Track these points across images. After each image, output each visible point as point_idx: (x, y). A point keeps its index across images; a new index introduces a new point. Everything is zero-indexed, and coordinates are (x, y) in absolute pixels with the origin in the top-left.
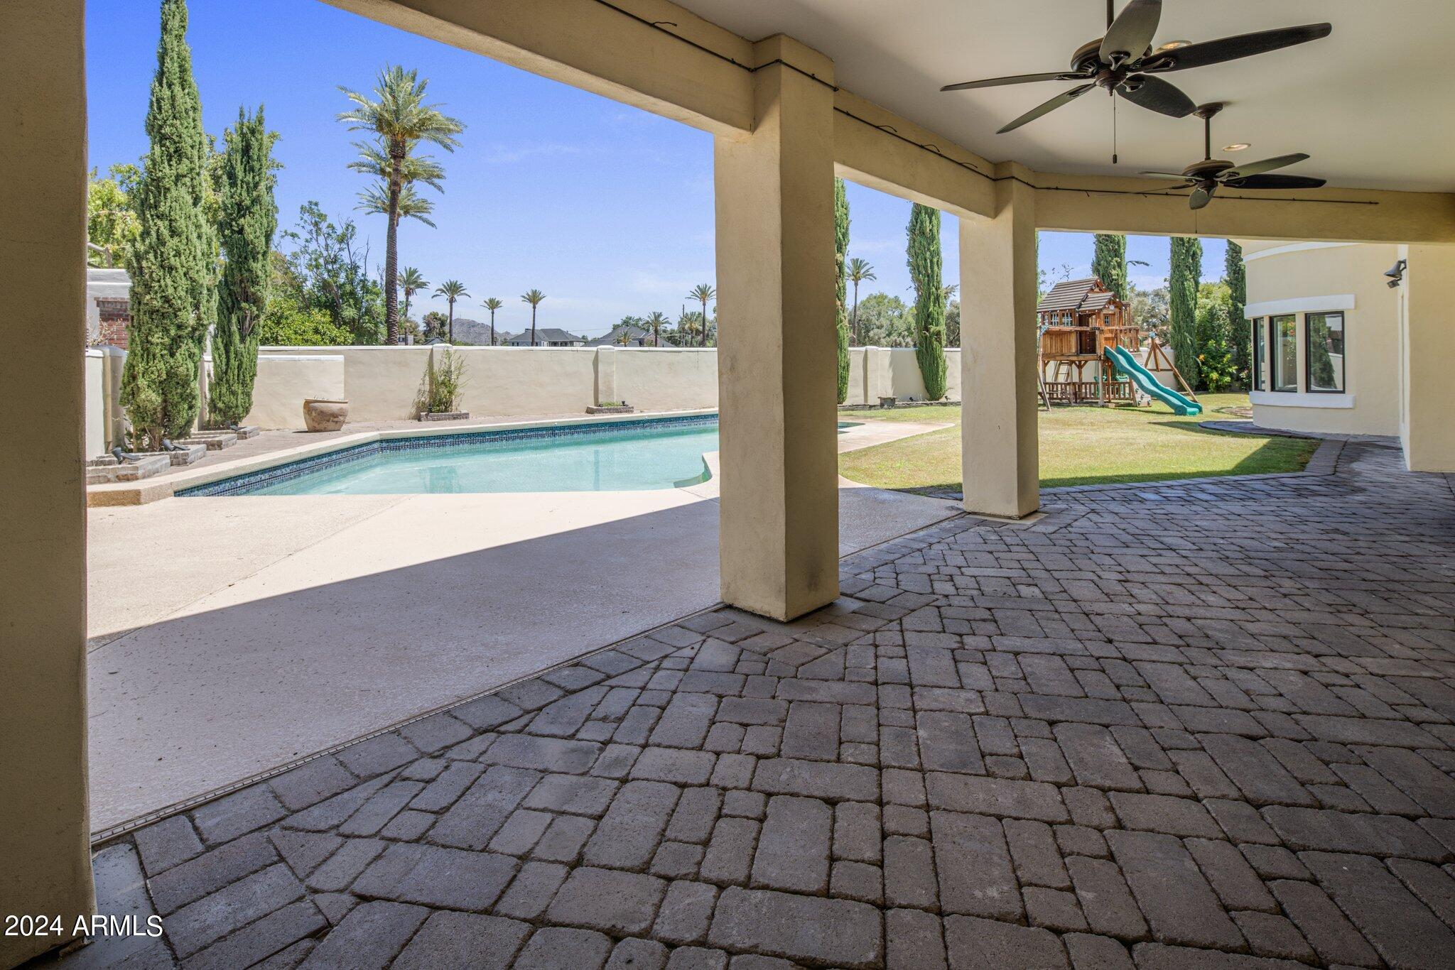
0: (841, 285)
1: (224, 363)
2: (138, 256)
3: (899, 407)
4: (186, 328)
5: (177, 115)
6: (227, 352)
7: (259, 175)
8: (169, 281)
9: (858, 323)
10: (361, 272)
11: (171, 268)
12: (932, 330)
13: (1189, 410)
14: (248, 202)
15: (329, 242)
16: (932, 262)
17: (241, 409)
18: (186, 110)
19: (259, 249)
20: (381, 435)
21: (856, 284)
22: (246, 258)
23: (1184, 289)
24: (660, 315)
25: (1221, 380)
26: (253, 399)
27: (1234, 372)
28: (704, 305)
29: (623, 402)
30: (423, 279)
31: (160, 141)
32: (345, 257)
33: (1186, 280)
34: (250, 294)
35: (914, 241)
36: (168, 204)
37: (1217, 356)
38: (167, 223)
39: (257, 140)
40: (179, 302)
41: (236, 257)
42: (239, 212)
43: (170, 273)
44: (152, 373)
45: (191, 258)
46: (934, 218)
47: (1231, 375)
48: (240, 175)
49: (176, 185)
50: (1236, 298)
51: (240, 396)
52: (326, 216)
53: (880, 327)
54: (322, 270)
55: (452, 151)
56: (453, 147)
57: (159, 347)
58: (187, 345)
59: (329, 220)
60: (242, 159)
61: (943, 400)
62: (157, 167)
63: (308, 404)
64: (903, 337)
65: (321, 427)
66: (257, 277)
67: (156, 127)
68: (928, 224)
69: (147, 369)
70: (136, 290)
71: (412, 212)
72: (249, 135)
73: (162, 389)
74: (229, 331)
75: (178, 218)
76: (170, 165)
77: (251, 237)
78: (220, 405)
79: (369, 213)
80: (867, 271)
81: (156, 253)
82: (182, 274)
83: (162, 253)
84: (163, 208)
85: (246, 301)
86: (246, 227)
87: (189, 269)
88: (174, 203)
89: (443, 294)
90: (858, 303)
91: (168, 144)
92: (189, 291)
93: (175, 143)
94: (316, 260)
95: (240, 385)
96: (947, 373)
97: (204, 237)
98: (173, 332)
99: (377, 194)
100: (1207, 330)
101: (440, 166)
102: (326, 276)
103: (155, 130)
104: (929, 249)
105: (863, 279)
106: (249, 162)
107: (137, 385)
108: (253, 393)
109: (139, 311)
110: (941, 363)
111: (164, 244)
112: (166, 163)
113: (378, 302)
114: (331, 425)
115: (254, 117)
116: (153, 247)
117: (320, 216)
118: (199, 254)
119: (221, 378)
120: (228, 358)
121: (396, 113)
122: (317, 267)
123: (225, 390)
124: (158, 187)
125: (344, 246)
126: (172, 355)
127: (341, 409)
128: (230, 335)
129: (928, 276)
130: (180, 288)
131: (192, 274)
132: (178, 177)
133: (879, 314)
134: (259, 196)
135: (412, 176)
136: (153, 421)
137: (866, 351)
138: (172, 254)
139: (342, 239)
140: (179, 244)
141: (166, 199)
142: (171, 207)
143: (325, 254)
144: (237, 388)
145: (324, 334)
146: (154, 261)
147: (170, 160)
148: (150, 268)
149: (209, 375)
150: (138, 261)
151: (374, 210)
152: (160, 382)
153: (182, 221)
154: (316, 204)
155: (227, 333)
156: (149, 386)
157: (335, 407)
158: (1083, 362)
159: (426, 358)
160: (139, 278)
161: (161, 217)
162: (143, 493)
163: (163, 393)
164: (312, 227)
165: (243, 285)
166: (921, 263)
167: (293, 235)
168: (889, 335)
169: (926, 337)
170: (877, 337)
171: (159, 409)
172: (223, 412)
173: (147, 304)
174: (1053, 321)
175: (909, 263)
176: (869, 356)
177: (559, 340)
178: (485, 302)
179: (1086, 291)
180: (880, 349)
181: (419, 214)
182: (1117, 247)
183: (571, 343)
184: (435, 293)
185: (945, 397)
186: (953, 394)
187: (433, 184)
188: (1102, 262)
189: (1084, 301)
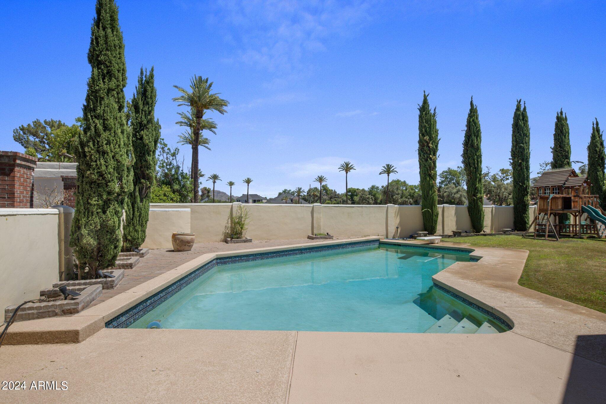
0: (435, 173)
1: (131, 214)
2: (83, 145)
3: (463, 236)
4: (114, 194)
5: (109, 48)
6: (133, 207)
7: (151, 107)
8: (102, 161)
9: (388, 192)
10: (181, 169)
11: (104, 153)
14: (145, 122)
15: (168, 156)
16: (477, 161)
17: (140, 240)
18: (115, 45)
19: (151, 149)
20: (217, 255)
21: (388, 176)
22: (144, 154)
24: (301, 189)
26: (147, 234)
28: (321, 184)
29: (327, 233)
30: (203, 173)
31: (98, 65)
32: (174, 162)
34: (145, 174)
35: (467, 150)
36: (103, 108)
38: (101, 121)
39: (150, 87)
40: (109, 176)
41: (139, 153)
42: (140, 128)
43: (103, 156)
44: (91, 225)
45: (117, 146)
46: (478, 138)
48: (141, 107)
49: (108, 95)
51: (140, 233)
52: (167, 145)
54: (165, 169)
55: (223, 114)
57: (96, 207)
58: (114, 206)
59: (168, 147)
60: (142, 98)
61: (482, 232)
62: (95, 83)
63: (174, 236)
65: (181, 248)
66: (150, 165)
67: (95, 56)
69: (87, 222)
70: (81, 167)
71: (201, 144)
72: (146, 84)
73: (98, 236)
74: (134, 196)
75: (108, 117)
76: (104, 82)
77: (147, 141)
78: (129, 238)
79: (183, 145)
80: (393, 169)
81: (94, 142)
82: (111, 157)
83: (98, 142)
84: (99, 111)
85: (144, 179)
86: (144, 136)
87: (116, 153)
88: (106, 108)
89: (211, 179)
91: (102, 67)
92: (116, 169)
93: (107, 67)
94: (163, 164)
95: (140, 226)
97: (125, 133)
98: (105, 197)
99: (187, 136)
101: (215, 123)
102: (166, 171)
103: (94, 58)
104: (476, 154)
106: (145, 99)
107: (81, 233)
108: (147, 230)
109: (83, 182)
110: (482, 213)
111: (99, 136)
112: (101, 80)
113: (188, 182)
114: (186, 248)
115: (148, 74)
116: (92, 138)
117: (165, 145)
118: (122, 144)
119: (130, 222)
120: (134, 210)
121: (199, 97)
122: (163, 167)
123: (132, 229)
124: (96, 97)
125: (174, 158)
126: (104, 212)
127: (192, 239)
128: (135, 198)
130: (110, 166)
131: (118, 157)
132: (109, 90)
134: (151, 119)
135: (204, 127)
136: (91, 258)
137: (444, 207)
138: (105, 142)
139: (174, 155)
140: (109, 136)
141: (101, 105)
142: (104, 111)
143: (166, 161)
144: (138, 228)
145: (168, 196)
146: (93, 147)
147: (103, 79)
148: (90, 152)
149: (123, 220)
150: (83, 148)
151: (185, 143)
152: (96, 231)
153: (112, 120)
154: (163, 139)
155: (133, 197)
156: (89, 234)
157: (189, 238)
159: (229, 210)
160: (83, 159)
161: (98, 117)
162: (81, 333)
163: (98, 239)
164: (161, 150)
165: (142, 169)
166: (471, 161)
169: (474, 200)
171: (95, 249)
172: (131, 242)
173: (88, 177)
174: (546, 192)
176: (445, 209)
177: (257, 199)
178: (228, 183)
179: (567, 176)
180: (450, 206)
181: (204, 145)
182: (567, 154)
183: (262, 200)
184: (208, 179)
185: (484, 231)
186: (487, 229)
187: (212, 131)
188: (558, 162)
189: (566, 181)
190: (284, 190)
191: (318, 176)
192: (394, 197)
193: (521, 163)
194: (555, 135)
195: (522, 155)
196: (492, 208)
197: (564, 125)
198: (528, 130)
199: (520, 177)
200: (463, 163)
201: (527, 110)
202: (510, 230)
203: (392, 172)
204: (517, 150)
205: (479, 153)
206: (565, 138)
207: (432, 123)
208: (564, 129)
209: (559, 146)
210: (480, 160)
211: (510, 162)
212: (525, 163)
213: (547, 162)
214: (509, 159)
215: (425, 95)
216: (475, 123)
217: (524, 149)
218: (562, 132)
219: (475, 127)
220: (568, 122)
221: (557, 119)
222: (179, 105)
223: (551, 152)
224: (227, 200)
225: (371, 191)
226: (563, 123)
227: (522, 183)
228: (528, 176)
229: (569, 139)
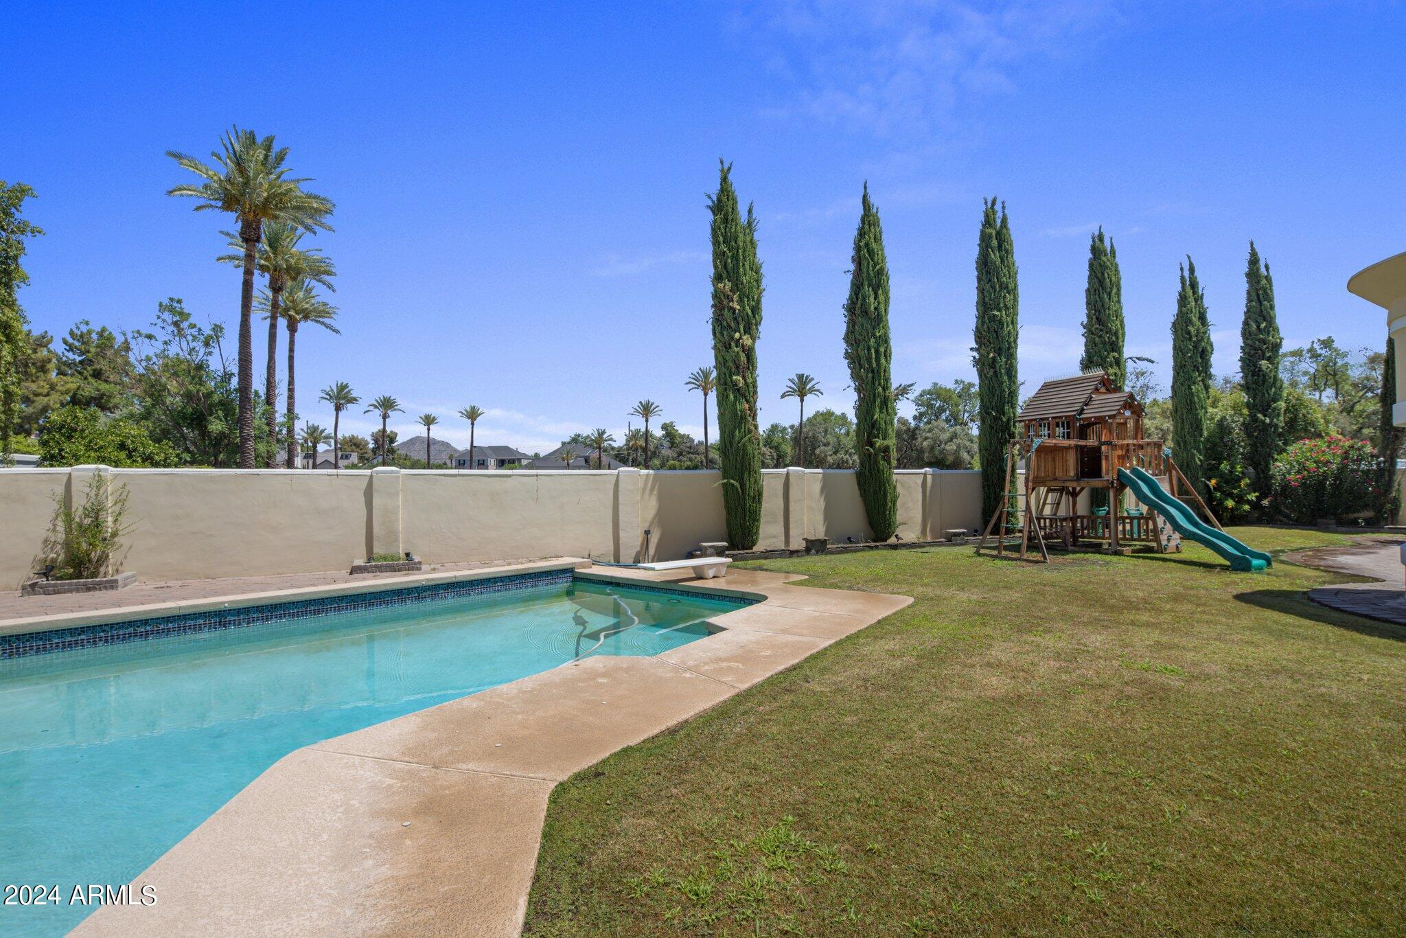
0: (749, 380)
3: (832, 552)
9: (804, 440)
12: (877, 445)
13: (1255, 562)
15: (194, 345)
16: (877, 351)
21: (802, 401)
23: (1192, 394)
24: (604, 432)
25: (1237, 509)
27: (1254, 498)
28: (647, 421)
29: (408, 554)
30: (354, 394)
33: (1194, 383)
35: (854, 324)
37: (1230, 480)
46: (880, 292)
47: (1248, 502)
50: (1255, 405)
52: (189, 314)
53: (827, 444)
55: (315, 233)
56: (317, 228)
59: (193, 319)
61: (893, 540)
64: (850, 455)
68: (872, 299)
71: (312, 316)
80: (813, 386)
89: (376, 409)
90: (805, 419)
96: (898, 503)
100: (1218, 447)
104: (874, 335)
105: (809, 395)
110: (890, 491)
117: (181, 314)
121: (244, 186)
125: (211, 349)
129: (873, 371)
133: (826, 431)
135: (304, 273)
137: (788, 474)
139: (209, 342)
143: (189, 358)
154: (179, 302)
158: (1078, 489)
159: (60, 489)
166: (863, 353)
167: (150, 337)
168: (835, 453)
169: (870, 455)
170: (823, 455)
175: (847, 355)
176: (792, 480)
177: (506, 457)
178: (421, 418)
179: (1089, 392)
180: (808, 471)
181: (321, 320)
182: (1114, 339)
183: (519, 460)
184: (367, 409)
185: (896, 536)
186: (908, 532)
187: (322, 282)
188: (1095, 358)
189: (1086, 405)
190: (573, 436)
191: (641, 402)
192: (817, 451)
193: (994, 359)
194: (1088, 291)
195: (997, 337)
196: (925, 474)
197: (1107, 267)
198: (1013, 275)
199: (994, 395)
200: (846, 358)
201: (1011, 224)
202: (963, 534)
203: (810, 393)
204: (985, 326)
205: (882, 331)
206: (1110, 299)
207: (741, 244)
208: (1106, 275)
209: (1097, 318)
210: (886, 351)
211: (974, 358)
212: (1004, 360)
213: (1138, 371)
214: (971, 349)
215: (722, 170)
216: (871, 253)
217: (1001, 322)
218: (1101, 283)
219: (871, 262)
220: (1118, 259)
221: (1092, 253)
222: (198, 208)
223: (1083, 335)
224: (448, 462)
225: (769, 436)
226: (1105, 263)
227: (997, 412)
228: (1013, 394)
229: (1119, 301)
